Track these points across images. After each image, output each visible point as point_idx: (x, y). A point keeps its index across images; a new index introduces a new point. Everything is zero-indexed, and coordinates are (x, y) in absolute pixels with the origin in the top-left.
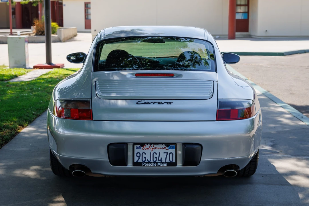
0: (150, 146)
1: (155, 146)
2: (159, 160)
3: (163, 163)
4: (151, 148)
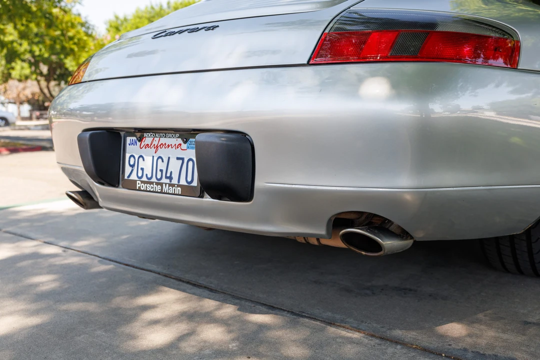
0: (154, 139)
1: (163, 140)
2: (166, 177)
3: (173, 185)
4: (154, 145)
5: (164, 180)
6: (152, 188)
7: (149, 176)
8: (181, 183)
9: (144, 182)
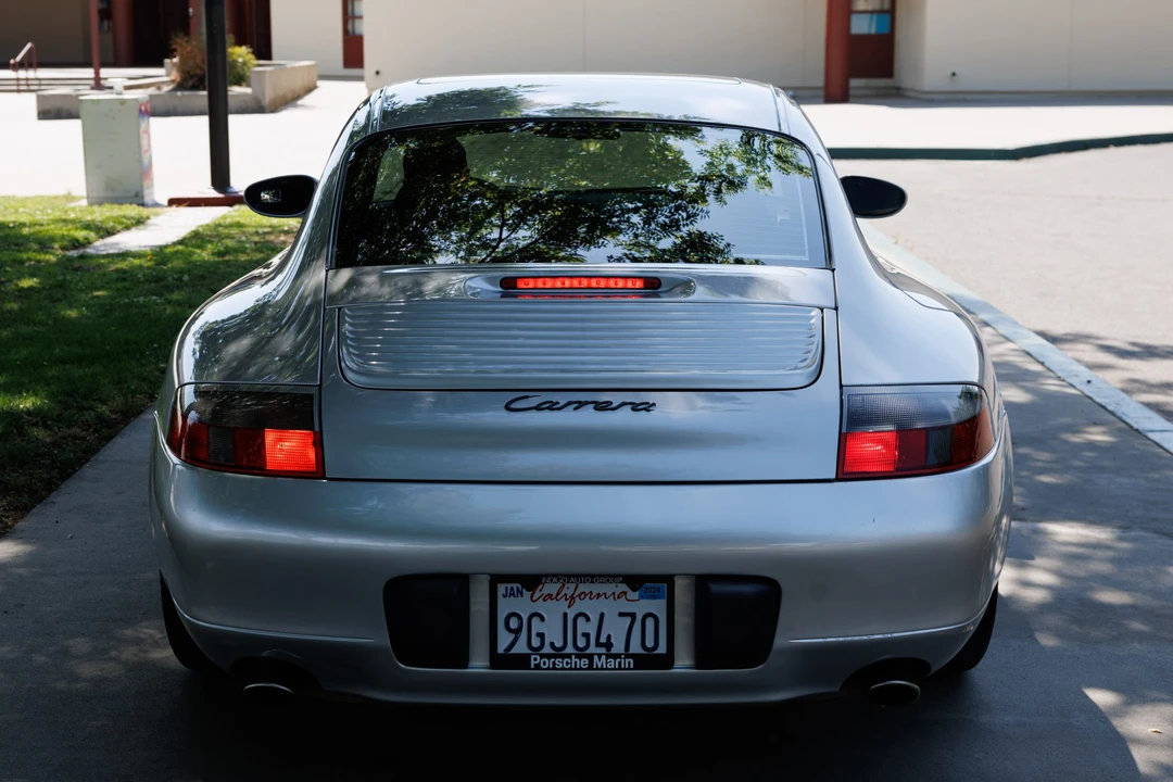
0: (564, 585)
1: (583, 588)
2: (598, 644)
3: (616, 656)
4: (566, 595)
5: (592, 649)
6: (567, 663)
7: (559, 644)
8: (632, 651)
9: (549, 656)
